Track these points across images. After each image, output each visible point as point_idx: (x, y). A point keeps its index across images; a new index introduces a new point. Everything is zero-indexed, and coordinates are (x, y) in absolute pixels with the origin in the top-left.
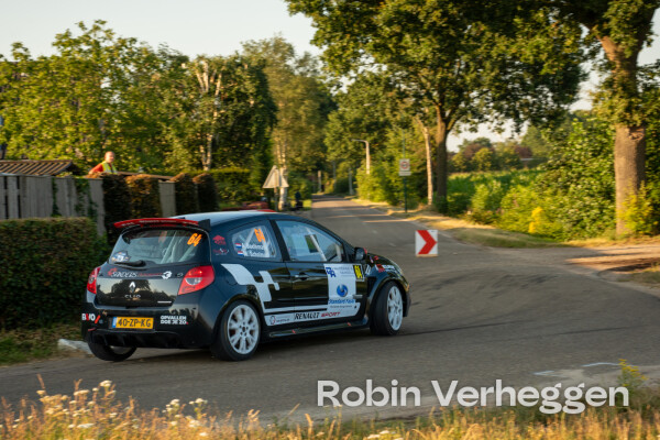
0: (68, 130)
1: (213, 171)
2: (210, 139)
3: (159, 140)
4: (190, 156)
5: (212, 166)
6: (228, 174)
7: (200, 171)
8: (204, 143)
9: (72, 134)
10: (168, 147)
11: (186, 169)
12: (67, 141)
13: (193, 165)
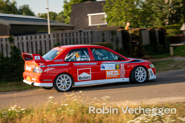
0: (124, 17)
1: (169, 26)
2: (167, 17)
3: (152, 18)
4: (161, 22)
5: (168, 24)
6: (173, 26)
7: (164, 26)
8: (165, 18)
9: (125, 18)
10: (155, 20)
11: (160, 26)
12: (124, 20)
13: (162, 25)
